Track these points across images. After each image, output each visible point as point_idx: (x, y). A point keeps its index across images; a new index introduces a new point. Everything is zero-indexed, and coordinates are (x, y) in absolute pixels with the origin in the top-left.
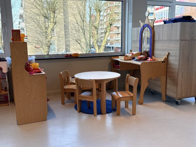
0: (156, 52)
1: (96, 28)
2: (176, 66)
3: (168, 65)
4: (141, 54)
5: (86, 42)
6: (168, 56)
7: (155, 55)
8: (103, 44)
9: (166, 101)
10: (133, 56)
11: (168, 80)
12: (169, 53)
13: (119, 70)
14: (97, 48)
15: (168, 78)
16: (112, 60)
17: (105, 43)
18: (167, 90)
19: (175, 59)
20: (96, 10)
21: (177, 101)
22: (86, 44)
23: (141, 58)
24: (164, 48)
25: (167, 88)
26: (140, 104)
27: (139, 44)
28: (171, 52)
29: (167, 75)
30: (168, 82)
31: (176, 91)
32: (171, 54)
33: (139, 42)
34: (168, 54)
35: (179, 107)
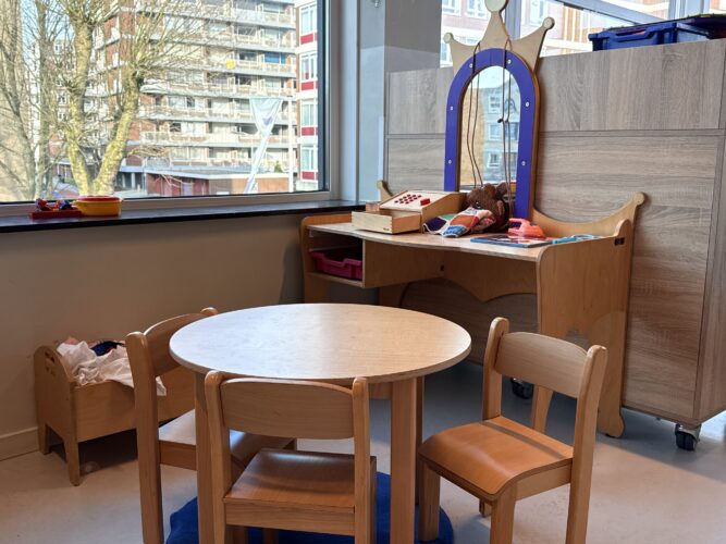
1: (74, 90)
2: (689, 261)
4: (464, 203)
5: (27, 151)
8: (110, 159)
10: (432, 214)
12: (647, 199)
13: (360, 284)
14: (81, 177)
15: (636, 321)
16: (307, 230)
17: (118, 157)
18: (630, 383)
19: (685, 224)
20: (71, 14)
22: (28, 158)
23: (478, 222)
25: (631, 372)
27: (441, 153)
28: (650, 192)
29: (633, 309)
30: (634, 342)
31: (692, 388)
32: (655, 203)
33: (443, 142)
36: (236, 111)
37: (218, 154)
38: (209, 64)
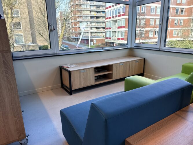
36: (96, 24)
37: (93, 34)
38: (91, 14)
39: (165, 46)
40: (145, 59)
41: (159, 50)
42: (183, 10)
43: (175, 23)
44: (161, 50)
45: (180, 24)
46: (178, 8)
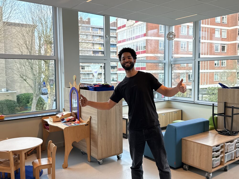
0: (83, 114)
2: (96, 129)
3: (91, 128)
4: (71, 115)
6: (90, 119)
7: (82, 117)
9: (91, 162)
10: (63, 118)
11: (91, 142)
13: (49, 131)
15: (91, 140)
18: (91, 151)
19: (95, 122)
21: (99, 162)
23: (70, 119)
24: (88, 112)
25: (91, 149)
26: (64, 168)
28: (92, 116)
29: (91, 137)
31: (97, 152)
32: (92, 118)
34: (90, 117)
35: (101, 167)
38: (94, 48)
39: (198, 100)
40: (182, 110)
41: (193, 103)
42: (225, 46)
43: (215, 63)
44: (195, 103)
45: (222, 65)
46: (218, 44)
